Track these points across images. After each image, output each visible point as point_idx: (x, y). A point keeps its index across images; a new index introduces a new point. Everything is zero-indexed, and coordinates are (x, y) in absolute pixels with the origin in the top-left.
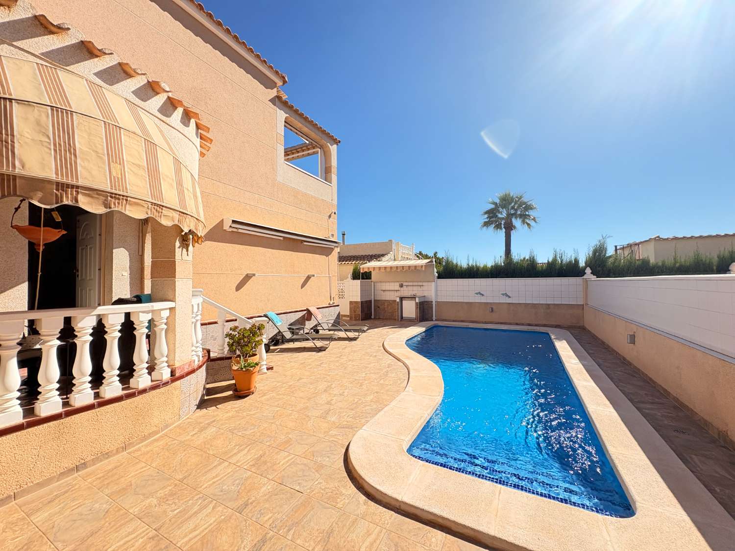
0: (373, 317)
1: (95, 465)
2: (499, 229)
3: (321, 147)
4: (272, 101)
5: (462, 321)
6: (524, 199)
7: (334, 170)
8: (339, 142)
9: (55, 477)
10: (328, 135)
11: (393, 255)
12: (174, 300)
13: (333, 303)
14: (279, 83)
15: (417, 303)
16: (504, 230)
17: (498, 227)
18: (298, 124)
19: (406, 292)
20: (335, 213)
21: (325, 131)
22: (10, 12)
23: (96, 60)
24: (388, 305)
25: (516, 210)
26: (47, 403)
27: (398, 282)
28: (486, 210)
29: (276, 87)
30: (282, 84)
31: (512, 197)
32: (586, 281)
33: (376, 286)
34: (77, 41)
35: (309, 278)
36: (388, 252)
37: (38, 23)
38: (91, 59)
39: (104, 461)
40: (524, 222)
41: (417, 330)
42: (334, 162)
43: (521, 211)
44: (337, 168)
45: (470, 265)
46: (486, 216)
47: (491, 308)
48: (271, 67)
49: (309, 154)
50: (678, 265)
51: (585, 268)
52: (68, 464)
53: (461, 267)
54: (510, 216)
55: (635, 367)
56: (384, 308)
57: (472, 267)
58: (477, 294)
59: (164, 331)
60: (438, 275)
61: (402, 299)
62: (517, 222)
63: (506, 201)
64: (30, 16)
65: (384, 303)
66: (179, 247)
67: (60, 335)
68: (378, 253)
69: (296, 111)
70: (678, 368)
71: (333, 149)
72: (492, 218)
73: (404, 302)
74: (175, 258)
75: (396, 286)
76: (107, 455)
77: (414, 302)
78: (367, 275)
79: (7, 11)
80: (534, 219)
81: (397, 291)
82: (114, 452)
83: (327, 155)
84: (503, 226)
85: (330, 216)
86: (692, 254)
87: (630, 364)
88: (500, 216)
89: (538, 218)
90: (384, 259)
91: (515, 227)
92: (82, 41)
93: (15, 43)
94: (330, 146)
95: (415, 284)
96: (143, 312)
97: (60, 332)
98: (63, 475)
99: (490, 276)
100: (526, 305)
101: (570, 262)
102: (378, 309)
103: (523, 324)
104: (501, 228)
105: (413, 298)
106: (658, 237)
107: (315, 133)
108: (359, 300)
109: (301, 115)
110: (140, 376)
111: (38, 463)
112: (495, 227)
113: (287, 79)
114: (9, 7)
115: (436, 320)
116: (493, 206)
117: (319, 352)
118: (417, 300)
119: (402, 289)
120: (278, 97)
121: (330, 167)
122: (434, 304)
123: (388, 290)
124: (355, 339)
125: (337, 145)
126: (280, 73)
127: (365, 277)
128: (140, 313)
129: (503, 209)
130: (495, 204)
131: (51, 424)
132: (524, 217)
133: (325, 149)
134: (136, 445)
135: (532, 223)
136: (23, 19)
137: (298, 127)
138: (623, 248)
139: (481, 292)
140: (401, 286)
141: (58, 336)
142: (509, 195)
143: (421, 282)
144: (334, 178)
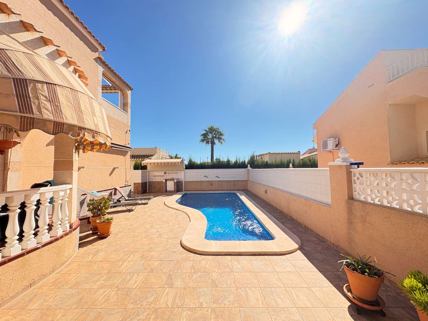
0: (147, 192)
1: (39, 282)
2: (208, 144)
3: (121, 90)
4: (95, 59)
5: (198, 191)
6: (220, 130)
7: (129, 105)
8: (133, 89)
9: (20, 291)
10: (127, 85)
11: (157, 156)
12: (71, 184)
13: (128, 184)
14: (100, 50)
15: (175, 182)
16: (210, 144)
17: (208, 142)
18: (110, 75)
19: (168, 176)
20: (130, 131)
21: (125, 82)
22: (9, 17)
23: (47, 47)
24: (157, 184)
25: (216, 135)
26: (14, 248)
27: (163, 171)
28: (203, 133)
29: (98, 51)
30: (102, 51)
31: (215, 128)
32: (248, 170)
33: (149, 174)
34: (39, 36)
35: (114, 169)
36: (154, 154)
37: (22, 24)
38: (45, 46)
39: (44, 279)
40: (219, 141)
41: (178, 196)
42: (129, 101)
43: (218, 136)
44: (131, 104)
45: (201, 162)
46: (202, 137)
47: (211, 183)
48: (97, 40)
49: (111, 92)
50: (276, 164)
51: (248, 164)
52: (26, 283)
53: (197, 163)
54: (213, 138)
55: (267, 202)
56: (155, 186)
57: (203, 163)
58: (205, 176)
59: (67, 202)
60: (186, 167)
61: (166, 180)
62: (216, 141)
63: (212, 130)
64: (19, 20)
65: (155, 183)
66: (74, 153)
67: (20, 206)
68: (148, 154)
69: (110, 68)
70: (280, 199)
71: (129, 93)
72: (205, 138)
73: (167, 182)
74: (72, 159)
75: (162, 173)
76: (45, 276)
77: (173, 182)
78: (144, 167)
79: (8, 17)
80: (224, 140)
81: (162, 176)
82: (48, 273)
83: (124, 96)
84: (210, 142)
85: (126, 132)
86: (280, 160)
87: (265, 201)
88: (209, 137)
89: (225, 139)
90: (152, 158)
91: (215, 143)
92: (41, 36)
93: (11, 35)
94: (127, 91)
95: (173, 172)
96: (61, 191)
97: (20, 205)
98: (24, 290)
99: (210, 167)
100: (226, 181)
101: (243, 162)
102: (151, 187)
103: (224, 190)
104: (209, 143)
105: (172, 179)
106: (270, 152)
107: (120, 83)
108: (141, 182)
109: (112, 71)
110: (57, 229)
111: (12, 284)
112: (206, 143)
113: (106, 49)
114: (9, 15)
115: (184, 191)
116: (205, 132)
117: (130, 212)
118: (175, 181)
119: (165, 175)
120: (100, 58)
121: (127, 103)
122: (183, 181)
123: (157, 176)
124: (147, 204)
125: (131, 91)
126: (102, 44)
127: (143, 168)
128: (60, 191)
129: (210, 134)
130: (206, 131)
131: (19, 259)
132: (219, 139)
133: (124, 92)
134: (59, 269)
135: (223, 142)
136: (15, 21)
137: (109, 77)
138: (259, 156)
139: (207, 176)
140: (165, 173)
141: (19, 207)
142: (213, 127)
143: (176, 171)
144: (129, 110)
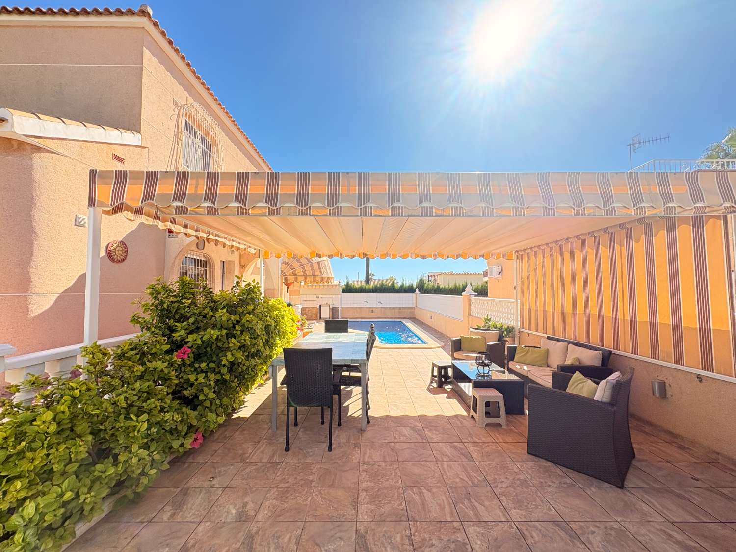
5: (357, 318)
19: (321, 301)
24: (308, 311)
27: (316, 295)
32: (416, 295)
47: (373, 310)
51: (416, 289)
53: (356, 287)
58: (365, 302)
60: (342, 291)
61: (320, 306)
65: (306, 309)
73: (322, 308)
77: (329, 307)
81: (314, 300)
87: (431, 327)
95: (327, 296)
99: (372, 292)
100: (390, 308)
103: (388, 318)
105: (327, 305)
115: (341, 318)
122: (340, 308)
123: (308, 300)
140: (318, 297)
143: (331, 295)
